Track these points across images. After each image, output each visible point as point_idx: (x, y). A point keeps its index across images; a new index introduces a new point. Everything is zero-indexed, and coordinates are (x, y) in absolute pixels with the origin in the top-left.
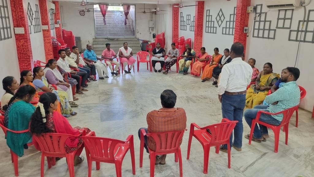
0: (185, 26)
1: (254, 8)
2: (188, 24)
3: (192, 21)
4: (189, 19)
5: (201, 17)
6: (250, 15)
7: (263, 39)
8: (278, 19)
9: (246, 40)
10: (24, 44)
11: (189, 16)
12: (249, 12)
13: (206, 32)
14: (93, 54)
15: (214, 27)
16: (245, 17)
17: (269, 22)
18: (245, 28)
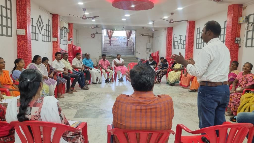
0: (177, 45)
1: (246, 18)
2: (180, 43)
3: (184, 41)
4: (181, 38)
5: (191, 35)
6: (242, 26)
9: (238, 51)
10: (24, 44)
11: (181, 36)
12: (240, 23)
13: (196, 48)
14: (90, 62)
16: (237, 28)
18: (237, 39)
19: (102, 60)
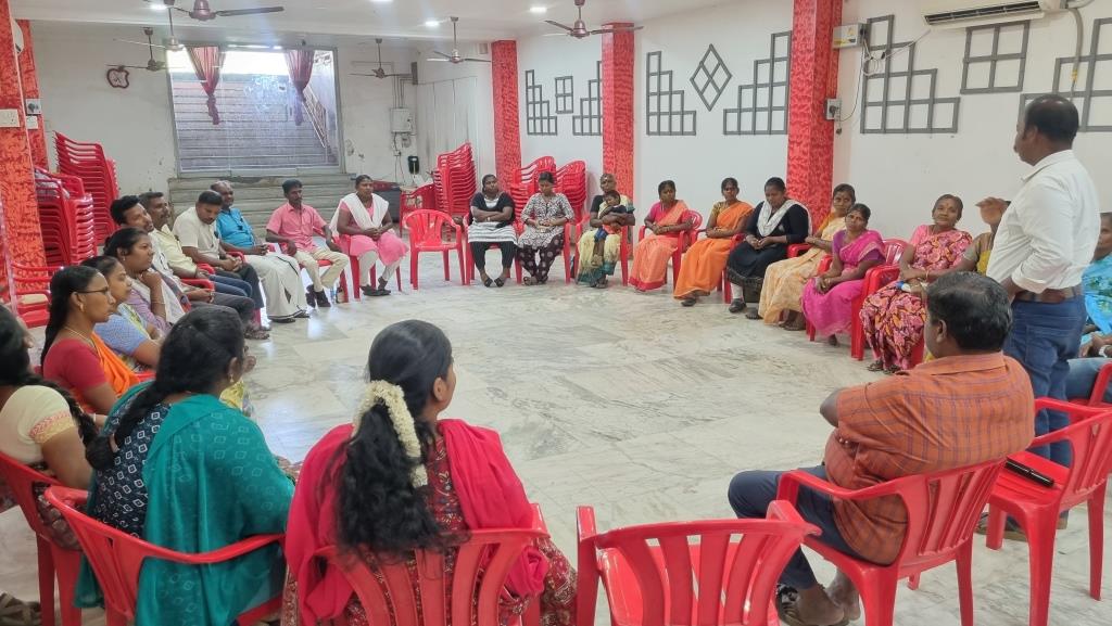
0: (549, 118)
1: (861, 32)
2: (565, 112)
3: (582, 100)
4: (568, 91)
6: (843, 57)
7: (909, 135)
8: (968, 61)
9: (832, 144)
11: (568, 82)
12: (842, 45)
13: (649, 133)
15: (683, 113)
16: (828, 64)
17: (929, 76)
18: (831, 103)
19: (287, 206)
